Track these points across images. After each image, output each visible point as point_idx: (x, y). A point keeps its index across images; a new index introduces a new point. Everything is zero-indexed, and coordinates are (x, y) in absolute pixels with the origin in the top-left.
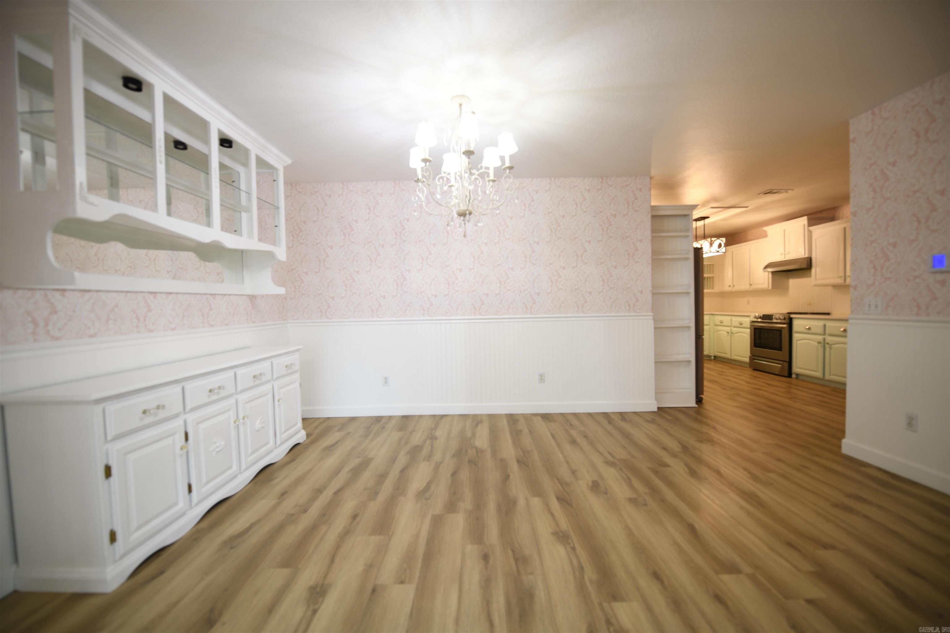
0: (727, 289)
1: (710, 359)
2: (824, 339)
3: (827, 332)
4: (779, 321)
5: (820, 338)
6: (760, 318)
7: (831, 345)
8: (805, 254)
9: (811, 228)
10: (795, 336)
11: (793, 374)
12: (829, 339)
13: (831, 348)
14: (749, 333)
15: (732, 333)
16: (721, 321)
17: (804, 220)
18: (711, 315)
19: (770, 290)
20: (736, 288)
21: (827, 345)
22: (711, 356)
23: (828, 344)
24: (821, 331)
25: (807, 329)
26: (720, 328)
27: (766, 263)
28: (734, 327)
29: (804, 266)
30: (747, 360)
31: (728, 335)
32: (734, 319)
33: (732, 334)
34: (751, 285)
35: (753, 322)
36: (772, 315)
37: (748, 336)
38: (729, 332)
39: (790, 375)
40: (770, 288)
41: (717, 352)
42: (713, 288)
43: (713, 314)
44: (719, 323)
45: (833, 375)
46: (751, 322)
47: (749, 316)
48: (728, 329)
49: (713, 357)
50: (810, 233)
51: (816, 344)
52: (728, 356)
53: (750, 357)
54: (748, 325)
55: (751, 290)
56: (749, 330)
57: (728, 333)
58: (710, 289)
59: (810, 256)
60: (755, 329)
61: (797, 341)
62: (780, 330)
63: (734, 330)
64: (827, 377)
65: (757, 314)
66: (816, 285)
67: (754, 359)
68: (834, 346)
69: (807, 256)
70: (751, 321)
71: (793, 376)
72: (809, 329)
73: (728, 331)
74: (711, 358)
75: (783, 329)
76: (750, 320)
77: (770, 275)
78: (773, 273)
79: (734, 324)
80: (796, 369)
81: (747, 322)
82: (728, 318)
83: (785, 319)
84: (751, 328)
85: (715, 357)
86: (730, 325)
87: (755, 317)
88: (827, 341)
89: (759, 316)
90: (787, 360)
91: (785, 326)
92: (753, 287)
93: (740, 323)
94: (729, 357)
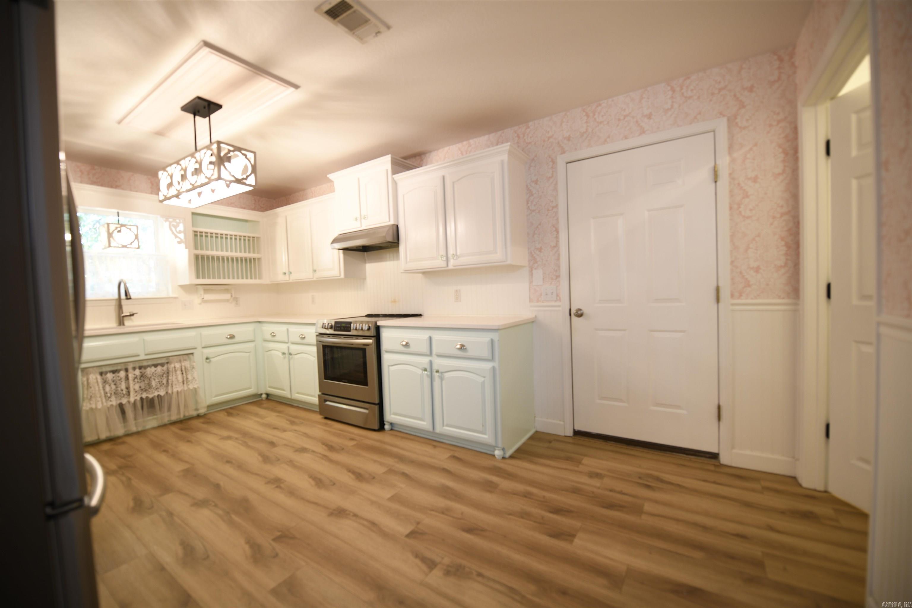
0: (281, 278)
1: (260, 399)
2: (431, 362)
3: (434, 351)
4: (360, 333)
5: (425, 361)
6: (331, 327)
7: (442, 373)
8: (390, 221)
9: (398, 177)
10: (386, 358)
11: (385, 423)
12: (439, 363)
13: (442, 379)
14: (316, 355)
15: (290, 354)
16: (273, 333)
17: (386, 162)
18: (258, 324)
19: (342, 279)
20: (296, 277)
21: (436, 375)
22: (261, 394)
23: (437, 371)
24: (425, 349)
25: (403, 345)
26: (272, 345)
27: (335, 235)
28: (293, 343)
29: (390, 239)
30: (315, 400)
31: (285, 358)
32: (293, 329)
33: (291, 356)
34: (315, 271)
35: (321, 334)
36: (350, 323)
37: (314, 358)
38: (286, 352)
39: (381, 427)
40: (342, 276)
41: (270, 387)
42: (260, 278)
43: (259, 322)
44: (269, 337)
45: (448, 426)
46: (317, 336)
47: (314, 324)
48: (284, 347)
49: (264, 396)
50: (395, 183)
51: (420, 372)
52: (286, 393)
53: (319, 396)
54: (313, 340)
55: (315, 279)
56: (315, 349)
57: (284, 354)
58: (255, 278)
59: (396, 224)
60: (324, 347)
61: (389, 366)
62: (362, 350)
63: (294, 348)
64: (438, 430)
65: (326, 322)
66: (407, 271)
67: (326, 401)
68: (447, 375)
69: (392, 222)
70: (317, 334)
71: (387, 427)
72: (407, 345)
73: (283, 351)
74: (261, 397)
75: (367, 347)
76: (316, 332)
77: (342, 255)
78: (345, 249)
79: (292, 339)
80: (390, 416)
81: (311, 334)
82: (284, 328)
83: (369, 329)
84: (317, 345)
85: (268, 395)
86: (287, 341)
87: (324, 327)
88: (435, 367)
89: (330, 324)
90: (377, 401)
91: (370, 341)
92: (318, 275)
93: (301, 336)
94: (289, 396)
